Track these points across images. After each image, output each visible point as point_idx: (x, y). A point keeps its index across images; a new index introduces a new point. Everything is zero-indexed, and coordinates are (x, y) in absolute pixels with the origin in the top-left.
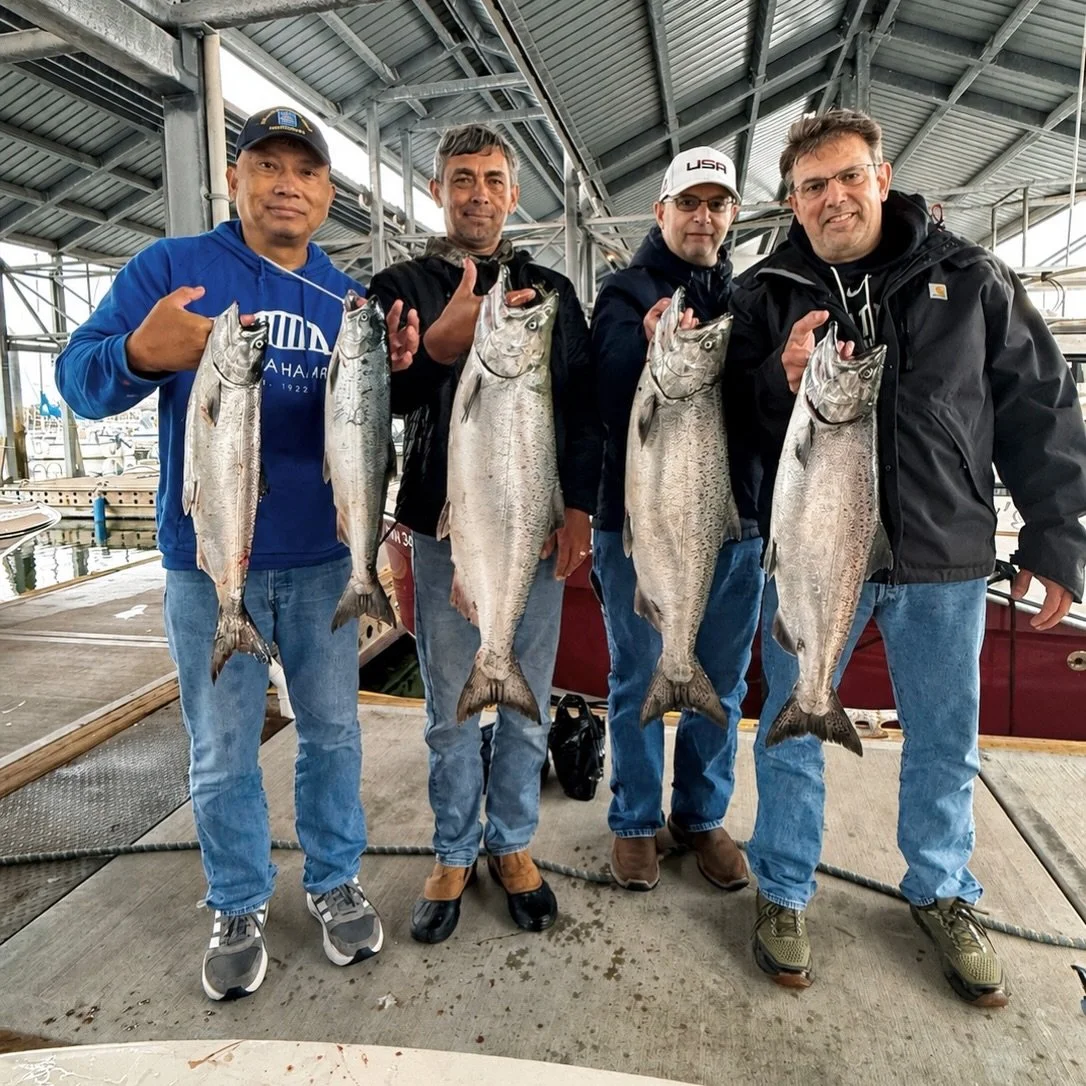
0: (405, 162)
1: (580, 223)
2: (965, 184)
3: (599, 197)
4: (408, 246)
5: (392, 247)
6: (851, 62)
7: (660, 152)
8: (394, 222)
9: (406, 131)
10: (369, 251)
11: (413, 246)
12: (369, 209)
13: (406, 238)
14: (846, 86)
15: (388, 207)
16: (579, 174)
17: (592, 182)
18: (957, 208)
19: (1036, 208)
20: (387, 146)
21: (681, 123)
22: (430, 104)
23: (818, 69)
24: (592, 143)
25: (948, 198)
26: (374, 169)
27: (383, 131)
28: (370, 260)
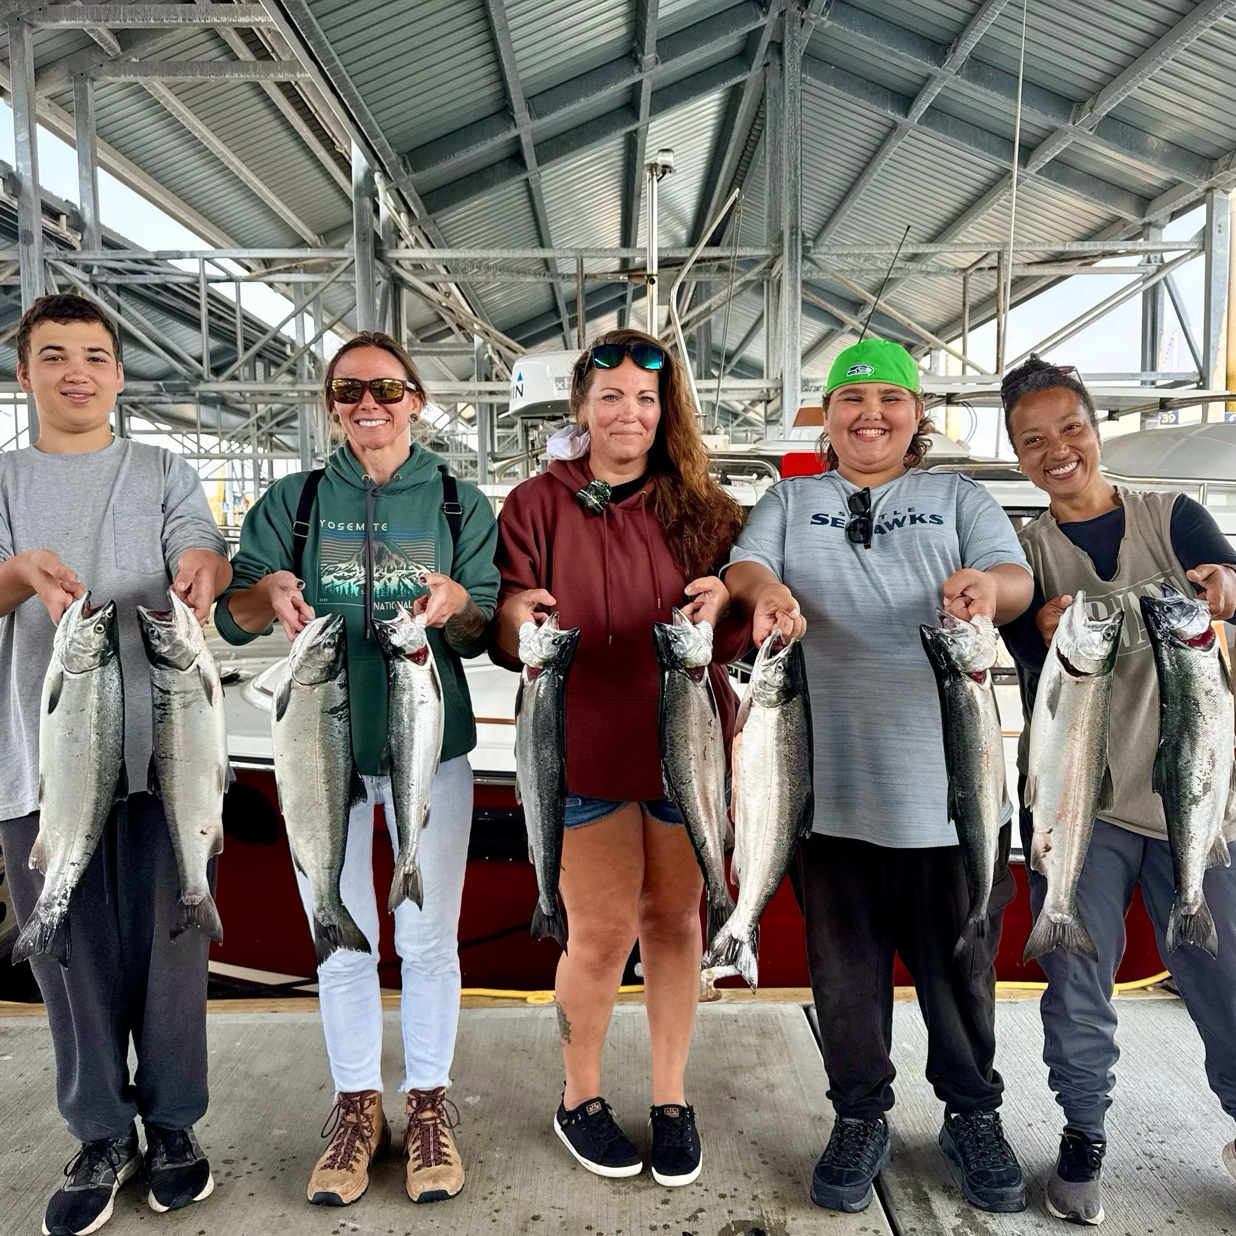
0: (82, 126)
1: (379, 254)
2: (932, 239)
3: (410, 212)
4: (88, 269)
5: (57, 271)
6: (777, 47)
7: (504, 154)
8: (63, 229)
9: (81, 77)
10: (17, 273)
11: (95, 271)
12: (15, 203)
13: (84, 256)
14: (773, 82)
15: (48, 201)
16: (377, 176)
17: (398, 191)
18: (921, 272)
19: (1022, 278)
20: (52, 98)
21: (535, 113)
22: (125, 37)
23: (732, 53)
24: (395, 131)
25: (914, 258)
26: (25, 135)
27: (40, 71)
28: (18, 287)
